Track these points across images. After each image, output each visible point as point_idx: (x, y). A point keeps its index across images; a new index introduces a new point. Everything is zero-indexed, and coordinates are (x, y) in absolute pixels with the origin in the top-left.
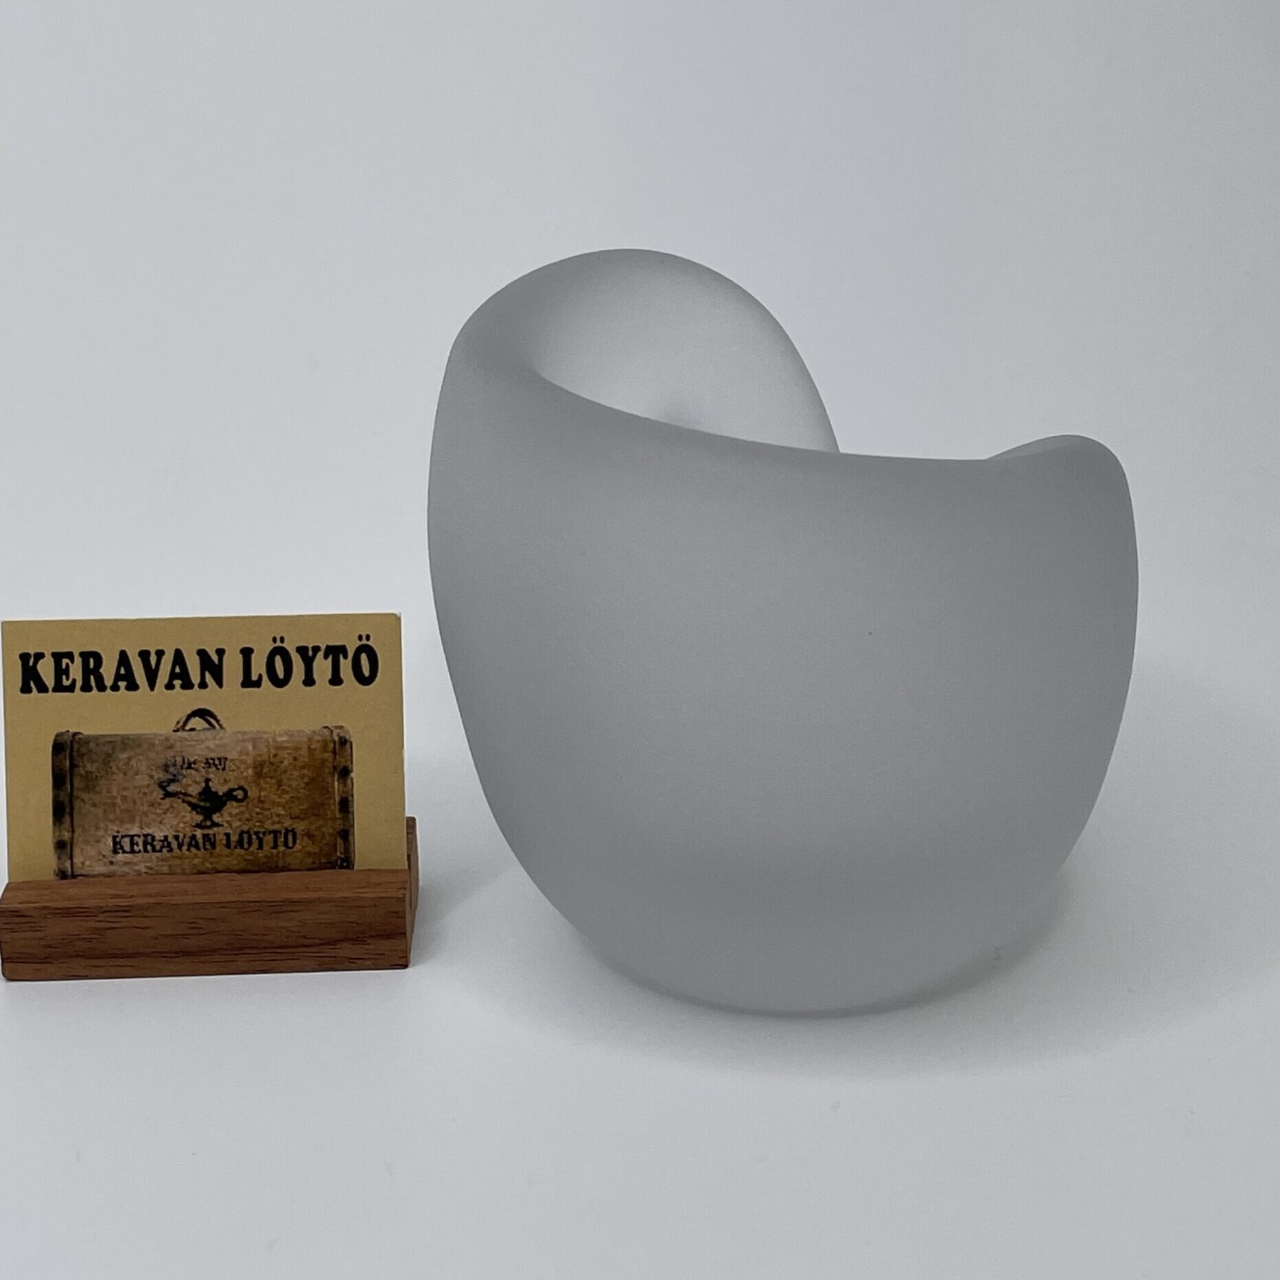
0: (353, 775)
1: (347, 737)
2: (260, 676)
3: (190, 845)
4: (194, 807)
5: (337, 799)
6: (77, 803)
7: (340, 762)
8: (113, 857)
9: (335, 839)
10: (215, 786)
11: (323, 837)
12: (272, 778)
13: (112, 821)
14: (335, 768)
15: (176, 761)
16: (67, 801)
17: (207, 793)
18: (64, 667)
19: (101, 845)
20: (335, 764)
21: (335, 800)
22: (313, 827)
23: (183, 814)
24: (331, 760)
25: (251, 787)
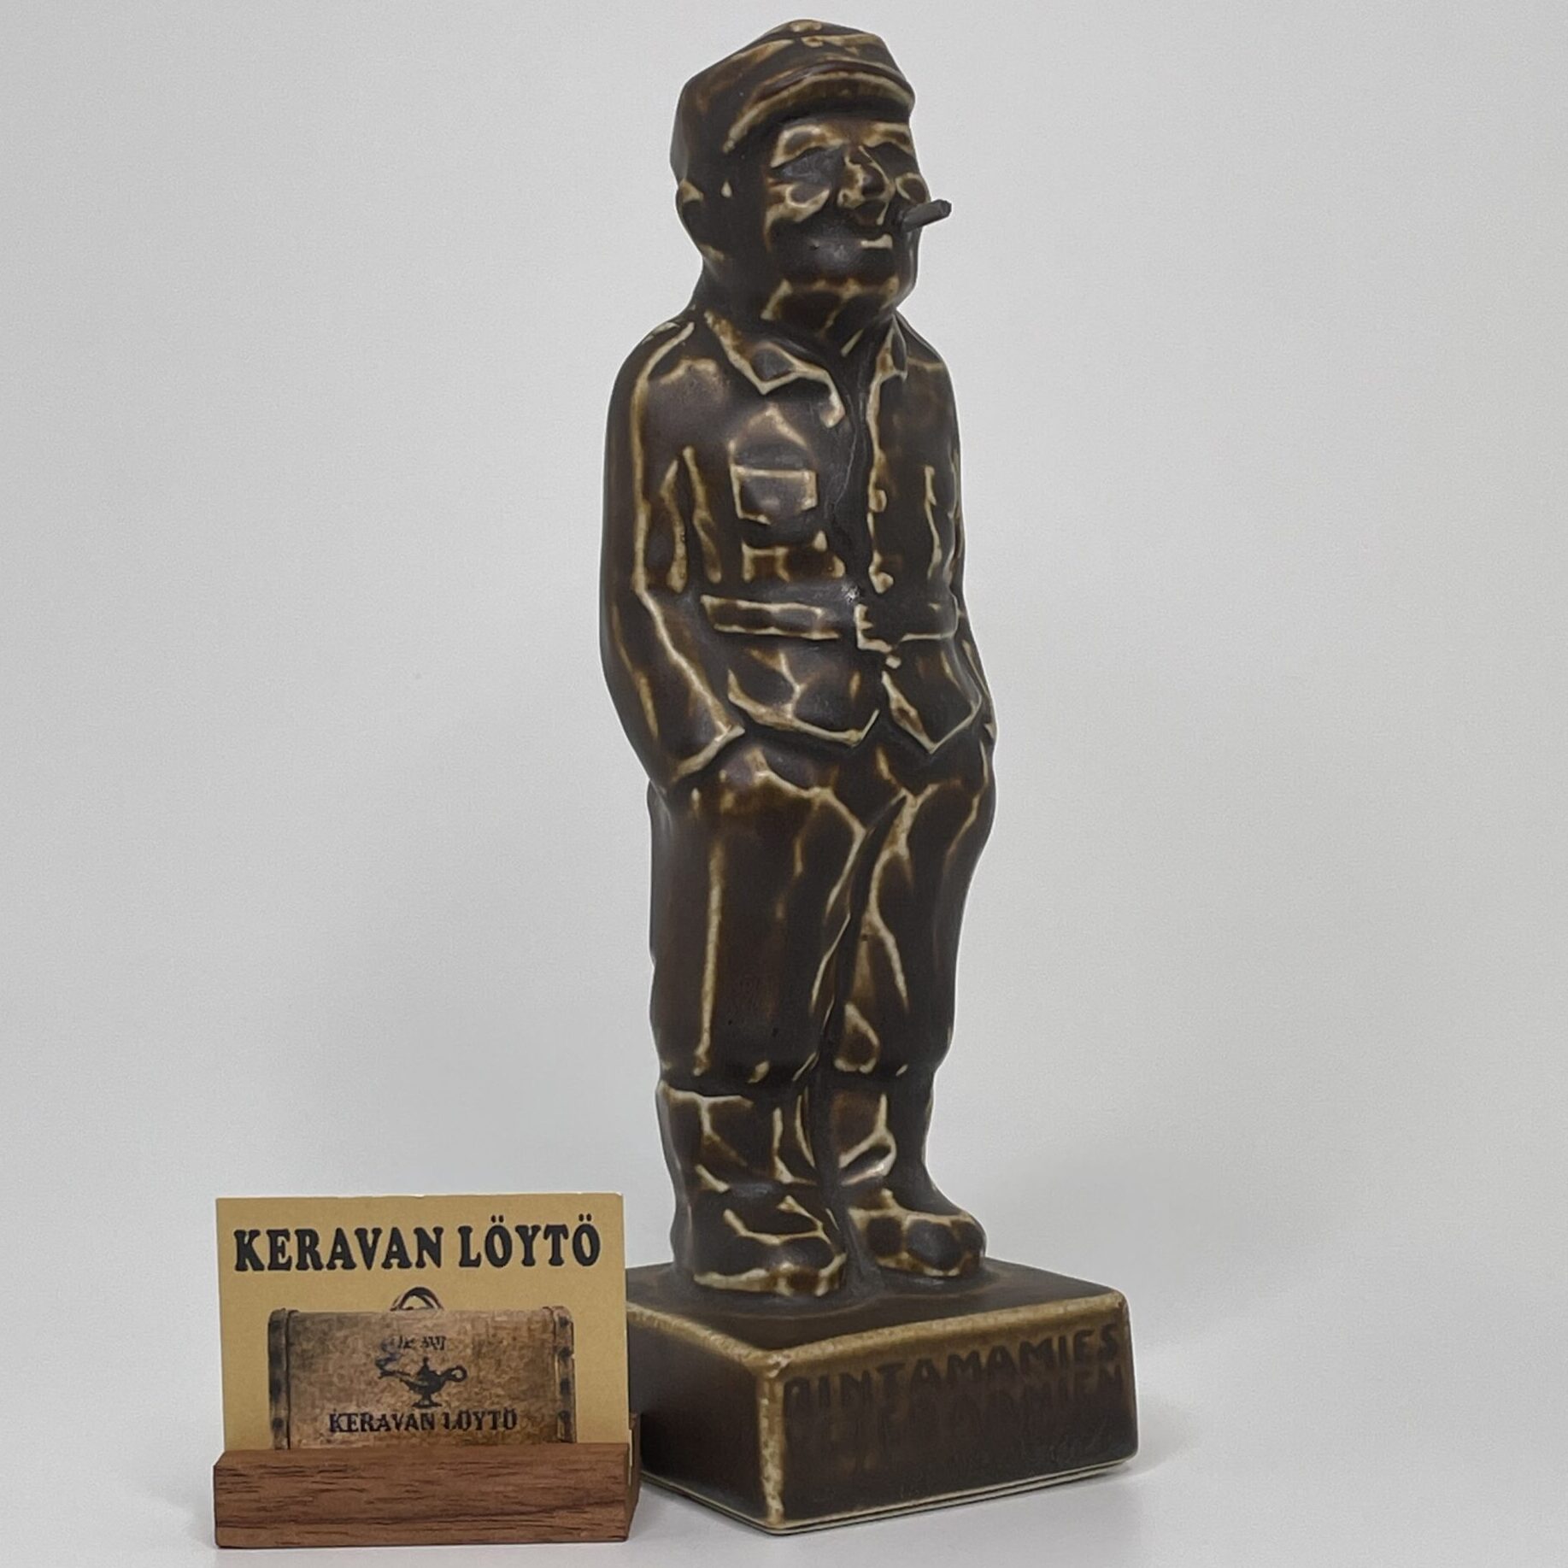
0: (574, 1356)
1: (568, 1317)
2: (479, 1256)
3: (408, 1425)
4: (412, 1386)
5: (558, 1380)
6: (294, 1382)
7: (560, 1343)
8: (332, 1436)
9: (556, 1422)
10: (432, 1366)
11: (543, 1419)
12: (492, 1358)
13: (329, 1400)
14: (555, 1348)
15: (393, 1340)
16: (283, 1381)
17: (425, 1371)
18: (279, 1244)
19: (318, 1424)
20: (556, 1344)
21: (555, 1381)
22: (533, 1409)
23: (400, 1393)
24: (551, 1340)
25: (470, 1367)
